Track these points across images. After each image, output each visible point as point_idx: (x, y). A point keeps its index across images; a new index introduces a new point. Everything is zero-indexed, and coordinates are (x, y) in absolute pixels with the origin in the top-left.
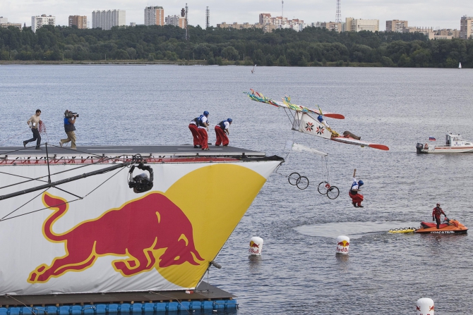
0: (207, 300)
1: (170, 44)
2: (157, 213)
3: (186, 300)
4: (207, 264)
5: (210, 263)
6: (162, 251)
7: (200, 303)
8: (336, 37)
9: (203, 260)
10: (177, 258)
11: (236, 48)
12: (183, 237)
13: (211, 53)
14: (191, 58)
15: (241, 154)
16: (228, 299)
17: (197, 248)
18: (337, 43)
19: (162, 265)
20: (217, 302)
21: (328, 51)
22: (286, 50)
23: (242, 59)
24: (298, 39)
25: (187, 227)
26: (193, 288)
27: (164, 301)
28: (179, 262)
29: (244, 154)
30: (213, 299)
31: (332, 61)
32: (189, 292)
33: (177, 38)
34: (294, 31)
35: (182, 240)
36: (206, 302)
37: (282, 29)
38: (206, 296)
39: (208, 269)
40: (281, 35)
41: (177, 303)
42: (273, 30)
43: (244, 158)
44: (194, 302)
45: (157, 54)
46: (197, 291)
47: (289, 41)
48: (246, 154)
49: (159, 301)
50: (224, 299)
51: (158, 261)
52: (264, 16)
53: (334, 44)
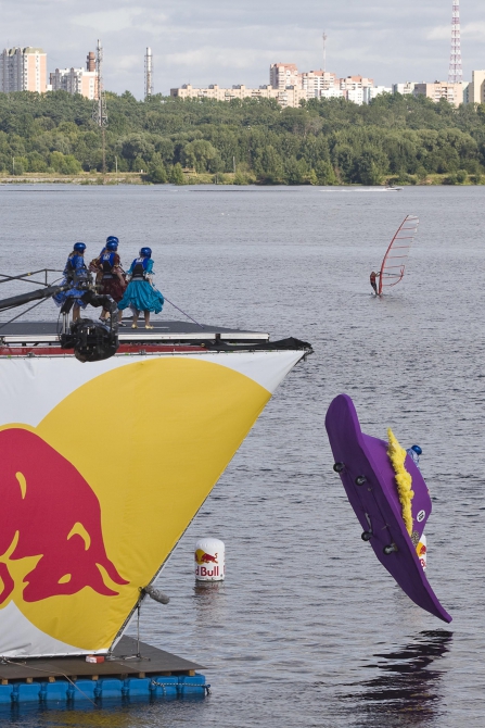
0: (135, 675)
1: (61, 135)
2: (20, 477)
3: (89, 677)
4: (136, 593)
5: (144, 592)
6: (30, 563)
7: (119, 683)
8: (449, 118)
9: (126, 583)
10: (66, 579)
11: (214, 145)
12: (78, 529)
13: (157, 156)
14: (111, 168)
15: (212, 336)
16: (185, 673)
17: (110, 556)
18: (450, 130)
19: (30, 595)
20: (161, 681)
21: (430, 148)
22: (332, 147)
23: (228, 170)
24: (361, 121)
25: (87, 506)
26: (104, 651)
27: (36, 680)
28: (70, 589)
29: (218, 336)
30: (149, 675)
31: (440, 171)
32: (94, 660)
33: (79, 122)
34: (352, 105)
35: (77, 537)
36: (133, 681)
37: (323, 98)
38: (134, 667)
39: (137, 606)
40: (322, 114)
41: (65, 684)
42: (302, 102)
43: (219, 345)
44: (106, 682)
45: (30, 158)
46: (112, 658)
47: (340, 127)
48: (224, 336)
49: (24, 680)
50: (175, 673)
51: (20, 586)
52: (281, 69)
53: (444, 132)
